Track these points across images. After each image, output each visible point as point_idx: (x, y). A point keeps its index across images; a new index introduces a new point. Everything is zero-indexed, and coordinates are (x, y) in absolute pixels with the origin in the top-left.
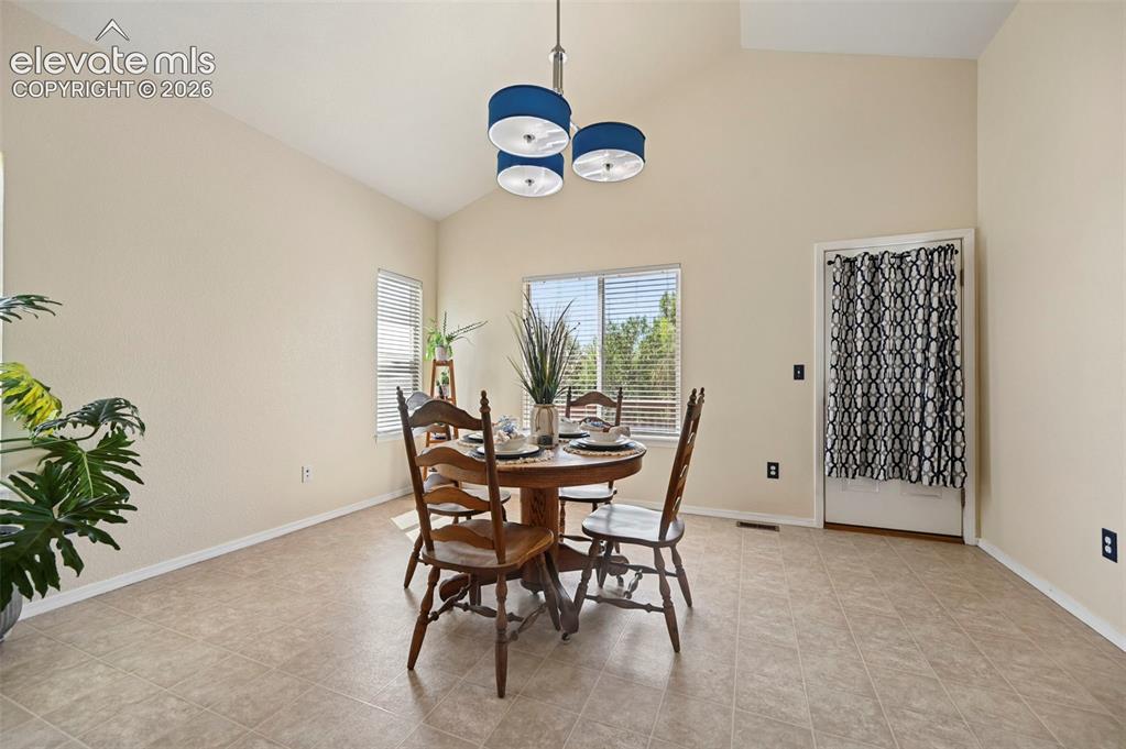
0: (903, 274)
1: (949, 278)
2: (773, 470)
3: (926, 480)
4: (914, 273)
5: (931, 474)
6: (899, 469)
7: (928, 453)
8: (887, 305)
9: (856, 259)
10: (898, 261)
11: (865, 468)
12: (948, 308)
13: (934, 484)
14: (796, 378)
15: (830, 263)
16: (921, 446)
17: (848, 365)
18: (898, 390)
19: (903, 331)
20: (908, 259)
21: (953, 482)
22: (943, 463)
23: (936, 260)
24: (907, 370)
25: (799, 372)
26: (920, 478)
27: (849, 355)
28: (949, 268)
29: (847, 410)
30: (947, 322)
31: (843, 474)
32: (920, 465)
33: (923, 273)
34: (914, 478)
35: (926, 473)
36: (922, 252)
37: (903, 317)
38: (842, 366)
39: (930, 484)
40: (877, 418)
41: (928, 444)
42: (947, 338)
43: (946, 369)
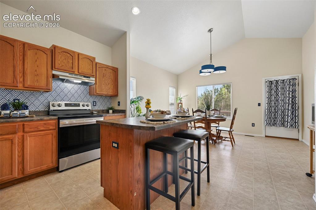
0: (284, 84)
1: (294, 85)
2: (253, 125)
3: (289, 127)
4: (286, 84)
5: (290, 125)
6: (283, 125)
7: (289, 121)
8: (280, 91)
9: (272, 81)
10: (283, 81)
11: (274, 124)
12: (294, 91)
13: (291, 127)
14: (259, 106)
15: (266, 82)
16: (288, 120)
17: (271, 103)
18: (283, 108)
19: (284, 96)
20: (285, 81)
21: (295, 127)
22: (293, 123)
23: (291, 81)
24: (285, 104)
25: (259, 105)
26: (287, 126)
27: (271, 101)
28: (294, 83)
29: (270, 112)
30: (294, 94)
31: (269, 125)
32: (287, 123)
33: (288, 84)
34: (286, 126)
35: (289, 125)
36: (288, 79)
37: (284, 93)
38: (269, 103)
39: (290, 127)
40: (278, 114)
41: (289, 119)
42: (294, 97)
43: (294, 103)
